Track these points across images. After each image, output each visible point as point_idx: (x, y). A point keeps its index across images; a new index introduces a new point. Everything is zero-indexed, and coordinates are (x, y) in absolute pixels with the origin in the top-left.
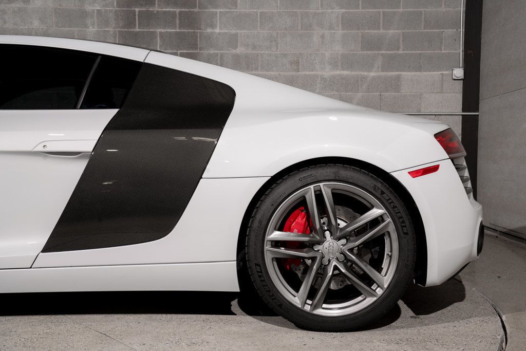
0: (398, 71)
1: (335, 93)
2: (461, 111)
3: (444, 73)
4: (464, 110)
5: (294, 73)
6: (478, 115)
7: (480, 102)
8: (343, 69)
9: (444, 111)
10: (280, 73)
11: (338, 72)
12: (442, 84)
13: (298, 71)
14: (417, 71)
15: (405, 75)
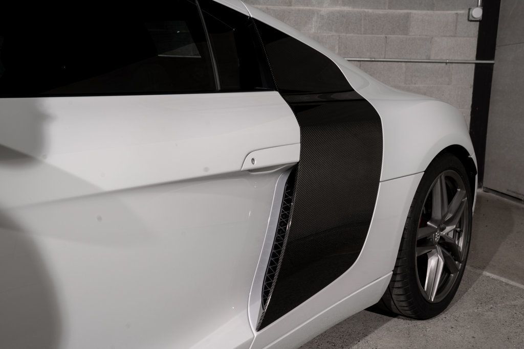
0: (407, 8)
1: (334, 33)
2: (475, 58)
3: (459, 12)
4: (478, 58)
5: (285, 8)
6: (493, 64)
7: (497, 48)
8: (344, 5)
9: (456, 59)
10: (269, 7)
11: (338, 8)
12: (456, 26)
13: (291, 6)
14: (428, 10)
15: (415, 14)
